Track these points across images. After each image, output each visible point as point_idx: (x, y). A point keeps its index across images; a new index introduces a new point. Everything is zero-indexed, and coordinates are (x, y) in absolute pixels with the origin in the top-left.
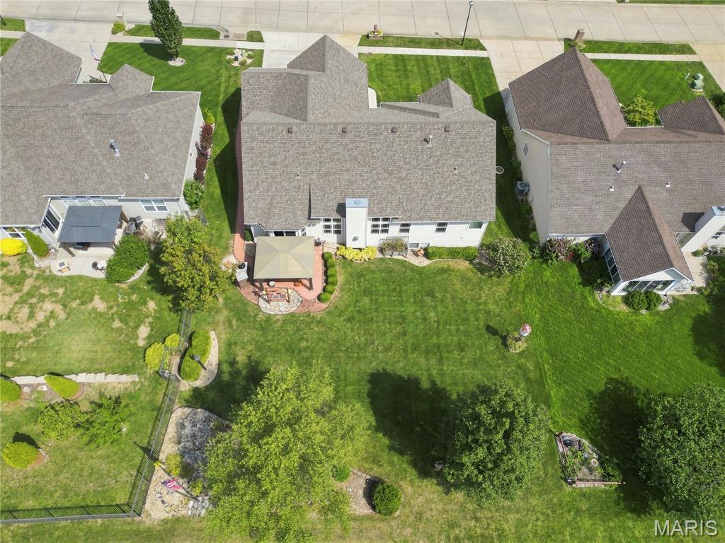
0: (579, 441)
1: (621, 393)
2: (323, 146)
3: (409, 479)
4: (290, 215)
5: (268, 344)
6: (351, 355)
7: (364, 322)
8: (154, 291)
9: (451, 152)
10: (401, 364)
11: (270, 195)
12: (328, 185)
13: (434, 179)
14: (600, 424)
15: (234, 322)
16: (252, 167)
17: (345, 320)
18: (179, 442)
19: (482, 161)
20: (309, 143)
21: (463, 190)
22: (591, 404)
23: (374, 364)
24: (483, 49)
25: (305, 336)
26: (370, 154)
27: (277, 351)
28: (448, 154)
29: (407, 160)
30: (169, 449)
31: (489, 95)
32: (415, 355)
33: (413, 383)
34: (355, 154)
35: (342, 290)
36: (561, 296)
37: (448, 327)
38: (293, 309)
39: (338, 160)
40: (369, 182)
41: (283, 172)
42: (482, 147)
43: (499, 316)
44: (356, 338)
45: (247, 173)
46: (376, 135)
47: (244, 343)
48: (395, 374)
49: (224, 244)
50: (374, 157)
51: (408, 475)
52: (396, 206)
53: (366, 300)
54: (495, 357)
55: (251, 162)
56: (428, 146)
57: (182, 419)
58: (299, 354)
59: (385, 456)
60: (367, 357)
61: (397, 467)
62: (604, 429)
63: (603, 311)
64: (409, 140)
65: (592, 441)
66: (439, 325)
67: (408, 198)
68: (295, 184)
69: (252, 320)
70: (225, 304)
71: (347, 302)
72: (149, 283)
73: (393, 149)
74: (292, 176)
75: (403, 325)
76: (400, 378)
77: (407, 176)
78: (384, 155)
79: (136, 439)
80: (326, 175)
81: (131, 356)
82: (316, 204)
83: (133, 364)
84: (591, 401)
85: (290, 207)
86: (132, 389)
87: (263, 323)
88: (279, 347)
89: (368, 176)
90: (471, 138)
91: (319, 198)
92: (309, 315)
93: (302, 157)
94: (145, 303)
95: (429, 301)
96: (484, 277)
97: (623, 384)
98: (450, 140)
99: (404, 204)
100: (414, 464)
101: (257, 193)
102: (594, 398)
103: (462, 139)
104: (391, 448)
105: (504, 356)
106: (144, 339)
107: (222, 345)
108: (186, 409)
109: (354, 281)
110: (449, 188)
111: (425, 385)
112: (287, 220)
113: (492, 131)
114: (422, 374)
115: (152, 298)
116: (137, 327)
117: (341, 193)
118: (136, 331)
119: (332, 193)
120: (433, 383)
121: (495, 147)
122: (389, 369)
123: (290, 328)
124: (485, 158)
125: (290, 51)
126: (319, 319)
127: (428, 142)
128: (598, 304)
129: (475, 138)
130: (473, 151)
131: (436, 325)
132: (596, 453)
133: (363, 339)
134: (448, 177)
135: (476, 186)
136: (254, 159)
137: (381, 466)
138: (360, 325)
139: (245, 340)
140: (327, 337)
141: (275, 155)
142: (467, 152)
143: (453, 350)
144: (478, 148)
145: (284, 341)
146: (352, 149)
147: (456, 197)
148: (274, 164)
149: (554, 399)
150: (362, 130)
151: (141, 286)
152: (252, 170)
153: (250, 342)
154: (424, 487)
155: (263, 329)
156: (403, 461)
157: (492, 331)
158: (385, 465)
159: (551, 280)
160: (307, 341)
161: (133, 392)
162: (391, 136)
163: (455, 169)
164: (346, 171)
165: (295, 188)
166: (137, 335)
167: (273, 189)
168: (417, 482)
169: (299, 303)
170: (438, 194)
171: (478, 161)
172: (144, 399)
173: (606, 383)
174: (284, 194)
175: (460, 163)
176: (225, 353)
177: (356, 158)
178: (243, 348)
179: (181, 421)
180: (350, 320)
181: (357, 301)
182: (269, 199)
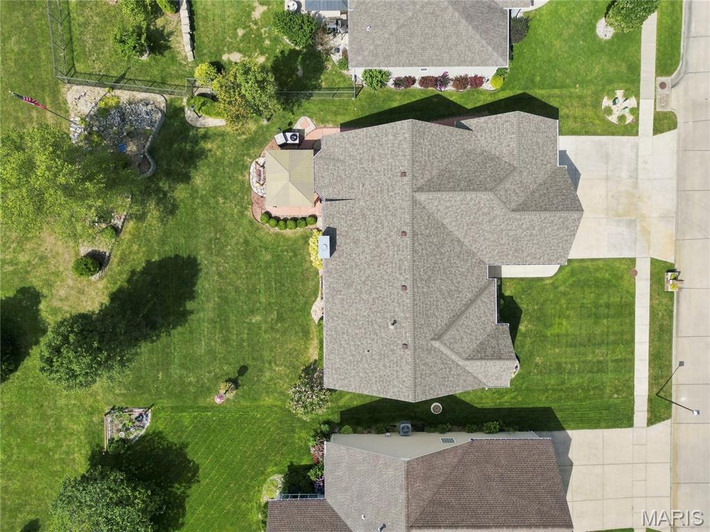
0: (143, 427)
1: (185, 472)
2: (389, 211)
3: (109, 285)
4: (327, 181)
5: (221, 169)
6: (213, 243)
7: (245, 255)
8: (275, 59)
9: (385, 348)
10: (207, 286)
11: (345, 159)
12: (353, 218)
13: (360, 328)
14: (158, 447)
15: (244, 137)
16: (370, 138)
17: (246, 237)
18: (130, 104)
19: (376, 381)
20: (391, 196)
21: (351, 358)
22: (176, 445)
23: (206, 262)
24: (651, 422)
25: (228, 201)
26: (382, 261)
27: (214, 177)
28: (382, 345)
29: (377, 301)
30: (124, 96)
31: (558, 416)
32: (216, 299)
33: (192, 296)
34: (382, 245)
35: (277, 234)
36: (279, 442)
37: (246, 331)
38: (255, 189)
39: (376, 227)
40: (357, 260)
41: (366, 171)
42: (388, 383)
43: (258, 380)
44: (229, 247)
45: (364, 133)
46: (400, 268)
47: (224, 147)
48: (197, 280)
49: (329, 118)
50: (379, 266)
51: (112, 286)
52: (333, 288)
53: (269, 257)
54: (217, 370)
55: (374, 135)
56: (390, 324)
57: (154, 103)
58: (211, 196)
59: (127, 268)
60: (212, 256)
61: (118, 277)
62: (154, 450)
63: (262, 478)
64: (395, 304)
65: (143, 438)
66: (248, 323)
67: (343, 300)
68: (356, 184)
69: (245, 152)
70: (262, 127)
71: (264, 239)
72: (282, 52)
73: (386, 287)
74: (362, 179)
75: (246, 291)
76: (194, 284)
77: (363, 300)
78: (382, 277)
79: (133, 69)
80: (364, 216)
81: (212, 51)
82: (336, 206)
83: (205, 54)
84: (178, 445)
85: (335, 180)
86: (179, 57)
87: (241, 163)
88: (218, 179)
89: (362, 259)
90: (397, 371)
91: (341, 209)
92: (249, 204)
93: (379, 189)
94: (262, 53)
95: (272, 317)
96: (300, 372)
97: (194, 476)
98: (395, 348)
99: (339, 296)
100: (120, 290)
101: (348, 146)
102: (181, 449)
103: (397, 362)
104: (133, 272)
105: (219, 378)
106: (229, 59)
107: (223, 129)
108: (164, 105)
109: (288, 246)
110: (352, 343)
111: (190, 305)
112: (323, 178)
113: (405, 396)
114: (198, 304)
115: (268, 59)
116: (240, 51)
117: (346, 232)
118: (235, 50)
119: (346, 222)
120: (192, 312)
121: (388, 397)
122: (202, 274)
123: (235, 188)
124: (378, 384)
125: (636, 169)
126: (246, 213)
127: (393, 324)
128: (269, 475)
129: (397, 377)
130: (385, 373)
131: (247, 320)
132: (134, 438)
133: (229, 253)
134: (362, 344)
135: (354, 372)
136: (377, 139)
137: (119, 265)
138: (242, 251)
139: (226, 148)
140: (229, 220)
141: (380, 161)
142: (384, 366)
143: (222, 333)
144: (388, 379)
145: (223, 182)
146: (387, 243)
147: (344, 350)
148: (373, 160)
149: (180, 414)
150: (404, 253)
151: (278, 46)
152: (366, 138)
153: (224, 153)
154: (103, 297)
155: (236, 162)
156: (123, 282)
157: (243, 370)
158: (119, 268)
159: (297, 436)
160: (224, 203)
161: (178, 59)
162: (399, 285)
163: (368, 351)
164: (367, 236)
165: (352, 184)
166: (231, 52)
167: (351, 162)
168: (106, 292)
169: (261, 195)
170: (347, 331)
171: (376, 377)
172: (173, 69)
173: (194, 462)
174: (347, 172)
175: (374, 357)
176: (215, 132)
177: (378, 247)
178: (219, 147)
179: (152, 102)
180: (246, 242)
181: (266, 249)
182: (342, 158)
